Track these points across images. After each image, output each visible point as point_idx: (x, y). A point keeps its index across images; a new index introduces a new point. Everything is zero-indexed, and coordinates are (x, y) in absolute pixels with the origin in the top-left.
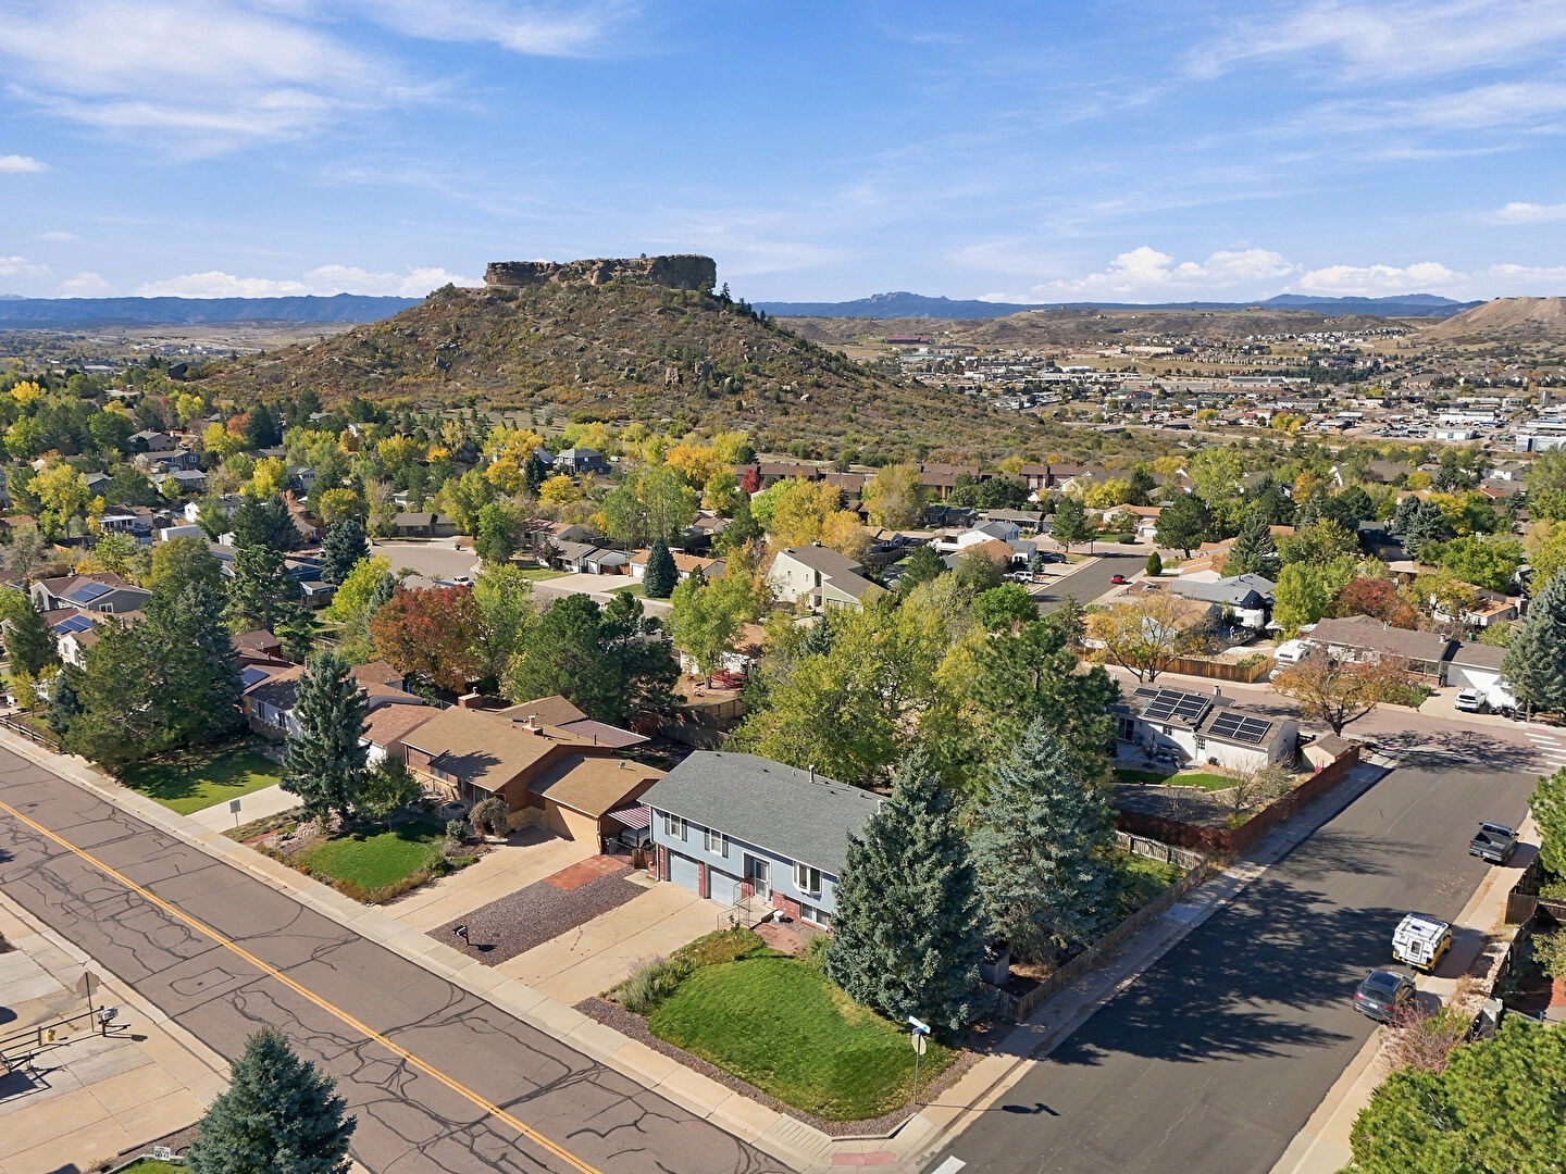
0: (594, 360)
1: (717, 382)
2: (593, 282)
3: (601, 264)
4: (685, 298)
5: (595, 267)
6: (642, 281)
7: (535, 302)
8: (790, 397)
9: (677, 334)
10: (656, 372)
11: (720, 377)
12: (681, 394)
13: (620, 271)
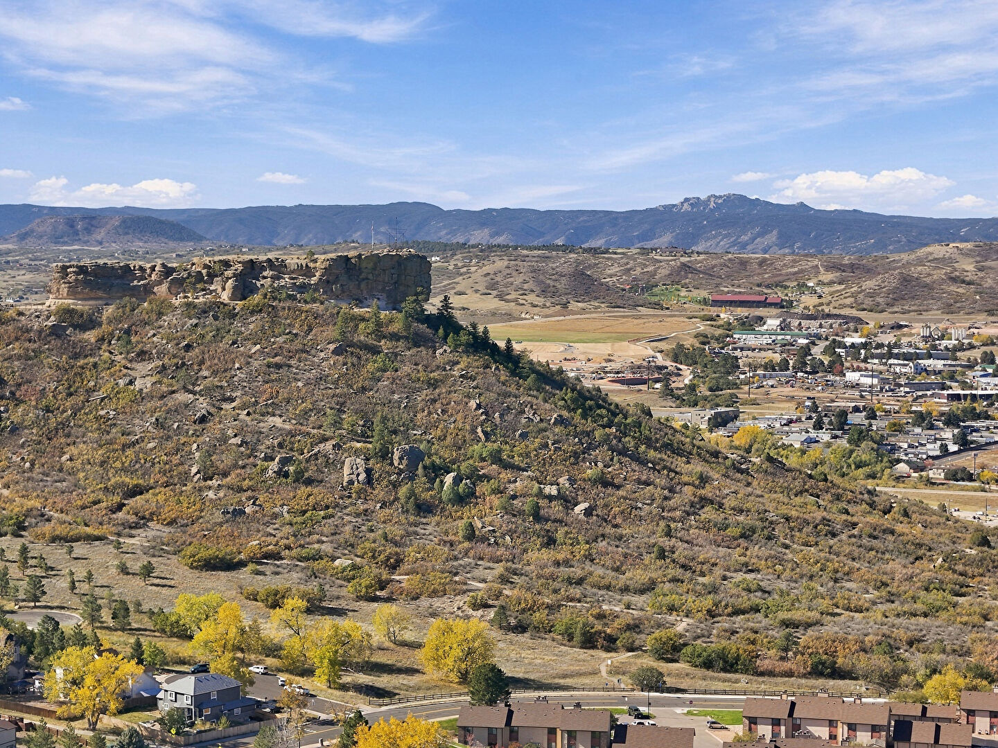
0: (224, 439)
1: (432, 481)
2: (225, 297)
3: (239, 269)
4: (379, 324)
5: (229, 272)
6: (307, 296)
7: (128, 332)
8: (556, 509)
9: (364, 389)
10: (327, 464)
11: (436, 472)
12: (370, 505)
13: (271, 278)
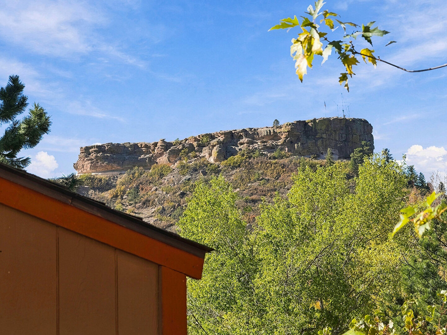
2: (212, 160)
3: (221, 138)
5: (214, 142)
6: (275, 154)
7: (136, 189)
13: (247, 143)
